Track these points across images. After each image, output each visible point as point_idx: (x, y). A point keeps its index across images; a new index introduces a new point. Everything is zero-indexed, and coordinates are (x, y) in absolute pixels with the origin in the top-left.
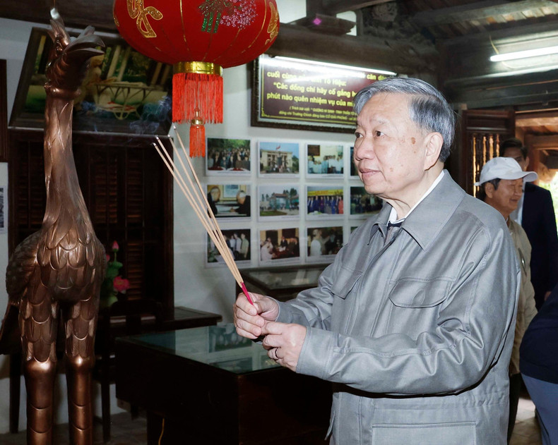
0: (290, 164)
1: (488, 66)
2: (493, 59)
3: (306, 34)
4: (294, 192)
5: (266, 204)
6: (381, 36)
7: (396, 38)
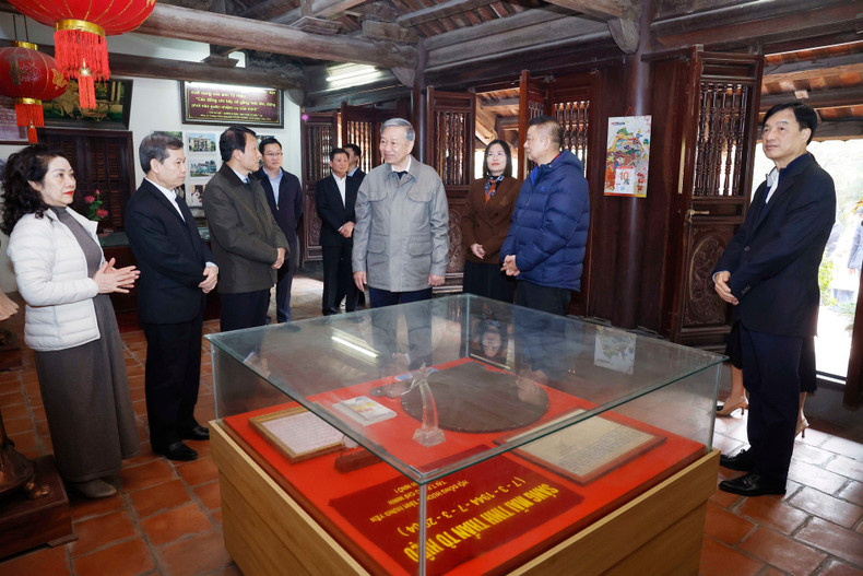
0: (209, 146)
1: (326, 85)
2: (328, 79)
3: (208, 68)
4: (212, 162)
5: (195, 170)
6: (261, 67)
7: (273, 67)
